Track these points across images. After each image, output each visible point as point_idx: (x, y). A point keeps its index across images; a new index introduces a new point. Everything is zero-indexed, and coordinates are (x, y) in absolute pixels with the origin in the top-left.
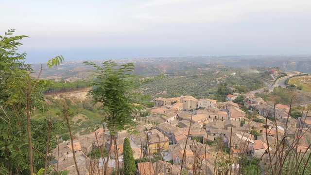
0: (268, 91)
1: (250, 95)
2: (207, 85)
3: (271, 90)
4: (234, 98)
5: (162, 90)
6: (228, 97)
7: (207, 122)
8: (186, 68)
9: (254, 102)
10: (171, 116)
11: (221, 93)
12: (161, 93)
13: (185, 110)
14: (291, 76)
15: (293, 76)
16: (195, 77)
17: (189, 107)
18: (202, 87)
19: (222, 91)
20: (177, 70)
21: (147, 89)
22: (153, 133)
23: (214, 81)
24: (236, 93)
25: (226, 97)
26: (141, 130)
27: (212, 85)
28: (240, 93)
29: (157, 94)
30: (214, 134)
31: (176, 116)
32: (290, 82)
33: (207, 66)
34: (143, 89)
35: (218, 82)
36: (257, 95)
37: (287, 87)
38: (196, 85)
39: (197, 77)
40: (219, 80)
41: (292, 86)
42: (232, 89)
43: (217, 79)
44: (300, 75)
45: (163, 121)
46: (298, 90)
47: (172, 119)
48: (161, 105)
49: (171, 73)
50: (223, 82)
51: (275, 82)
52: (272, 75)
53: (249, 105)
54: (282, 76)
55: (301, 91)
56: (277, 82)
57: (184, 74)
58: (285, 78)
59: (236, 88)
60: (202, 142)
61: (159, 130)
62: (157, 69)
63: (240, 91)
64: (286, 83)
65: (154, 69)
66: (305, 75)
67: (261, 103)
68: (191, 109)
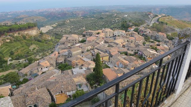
0: (149, 25)
1: (141, 28)
2: (110, 23)
3: (151, 25)
4: (132, 30)
5: (83, 27)
6: (129, 29)
7: (124, 44)
8: (94, 13)
9: (145, 32)
10: (101, 41)
11: (124, 27)
12: (82, 29)
13: (107, 37)
14: (160, 16)
15: (161, 17)
16: (102, 18)
17: (108, 36)
18: (107, 24)
19: (125, 26)
20: (88, 14)
21: (72, 27)
22: (95, 52)
23: (114, 21)
24: (133, 27)
25: (127, 29)
26: (86, 50)
27: (113, 23)
28: (135, 26)
29: (79, 29)
30: (132, 50)
31: (104, 41)
32: (160, 20)
33: (107, 12)
34: (70, 27)
35: (117, 21)
36: (146, 28)
37: (159, 23)
38: (103, 23)
39: (103, 18)
40: (117, 20)
41: (162, 22)
42: (131, 24)
43: (116, 19)
44: (165, 16)
45: (97, 44)
46: (165, 25)
47: (102, 43)
48: (91, 35)
49: (85, 17)
50: (120, 21)
51: (151, 20)
52: (149, 16)
53: (142, 33)
55: (167, 25)
56: (153, 20)
57: (94, 17)
58: (157, 18)
59: (133, 24)
60: (127, 55)
61: (98, 49)
62: (76, 15)
63: (136, 25)
64: (158, 21)
65: (74, 14)
66: (167, 16)
67: (149, 32)
68: (110, 37)
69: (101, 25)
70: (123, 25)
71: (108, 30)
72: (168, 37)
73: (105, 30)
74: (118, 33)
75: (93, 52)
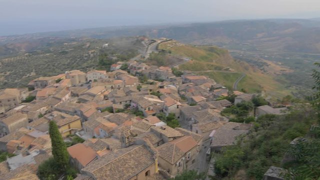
0: (144, 57)
1: (132, 63)
2: (81, 60)
3: (147, 56)
4: (118, 67)
5: (30, 72)
6: (113, 67)
7: (106, 93)
8: (49, 45)
9: (139, 68)
10: (64, 95)
11: (104, 64)
12: (28, 75)
13: (75, 86)
14: (159, 42)
15: (162, 42)
16: (64, 53)
17: (77, 82)
18: (75, 62)
19: (105, 62)
20: (39, 48)
21: (8, 73)
22: (55, 116)
23: (87, 55)
24: (119, 62)
25: (110, 67)
26: (36, 116)
27: (86, 58)
28: (122, 61)
29: (24, 77)
30: (121, 102)
31: (70, 93)
32: (160, 48)
33: (73, 40)
34: (3, 74)
35: (92, 55)
36: (139, 62)
37: (160, 52)
38: (69, 61)
39: (67, 53)
40: (92, 53)
41: (163, 51)
42: (114, 58)
43: (90, 52)
44: (167, 41)
45: (57, 101)
46: (169, 54)
47: (67, 96)
48: (44, 85)
49: (32, 52)
50: (97, 54)
51: (147, 48)
52: (143, 42)
53: (135, 71)
54: (153, 43)
55: (171, 54)
56: (149, 48)
57: (49, 52)
58: (155, 44)
59: (118, 57)
60: (112, 112)
61: (60, 111)
62: (13, 50)
63: (123, 59)
64: (157, 48)
65: (9, 49)
66: (170, 40)
67: (146, 68)
68: (80, 84)
69: (64, 65)
70: (102, 61)
71: (76, 73)
72: (175, 72)
73: (70, 73)
74: (95, 76)
75: (50, 118)
